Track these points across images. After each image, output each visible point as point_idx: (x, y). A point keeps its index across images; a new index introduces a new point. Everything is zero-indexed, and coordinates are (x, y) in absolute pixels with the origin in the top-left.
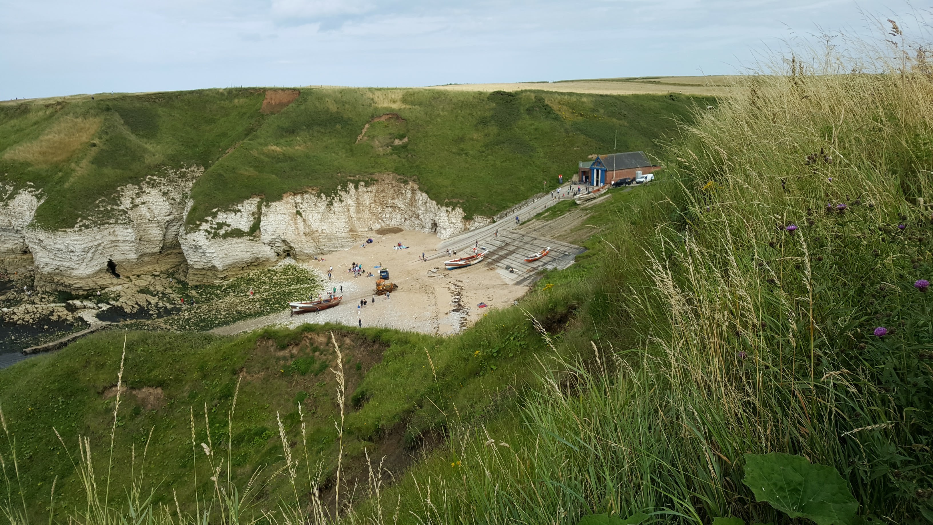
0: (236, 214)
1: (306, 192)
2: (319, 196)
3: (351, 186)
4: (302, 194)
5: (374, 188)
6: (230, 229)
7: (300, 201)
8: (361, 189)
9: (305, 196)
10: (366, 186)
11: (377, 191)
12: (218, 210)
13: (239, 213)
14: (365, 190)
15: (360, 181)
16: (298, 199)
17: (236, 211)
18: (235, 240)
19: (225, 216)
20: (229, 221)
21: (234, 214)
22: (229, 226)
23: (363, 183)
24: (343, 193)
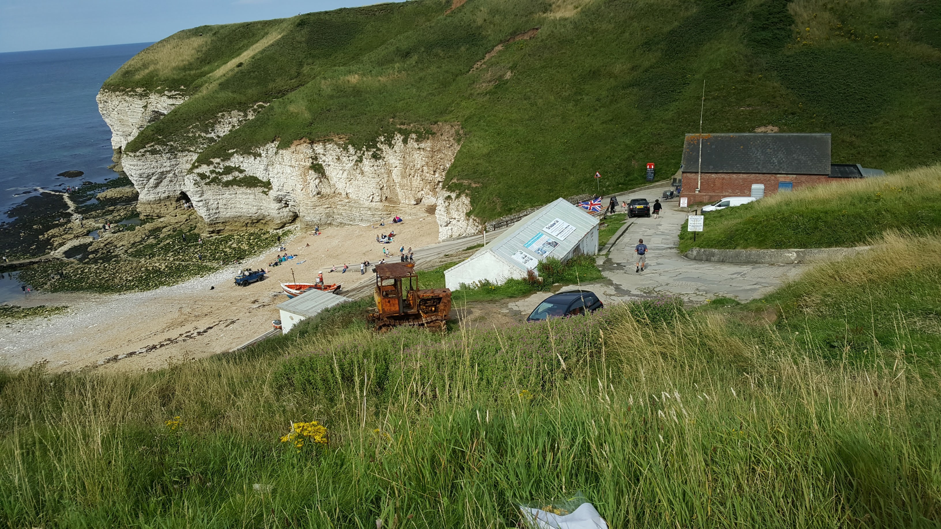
0: (255, 158)
1: (330, 141)
2: (346, 149)
3: (398, 138)
4: (324, 142)
5: (427, 145)
6: (241, 176)
7: (321, 151)
8: (412, 143)
9: (329, 146)
10: (417, 140)
11: (433, 151)
12: (236, 152)
13: (258, 158)
14: (416, 146)
15: (411, 132)
16: (319, 148)
17: (257, 155)
18: (243, 189)
19: (242, 159)
20: (244, 166)
21: (253, 158)
22: (241, 171)
23: (414, 136)
24: (384, 147)
